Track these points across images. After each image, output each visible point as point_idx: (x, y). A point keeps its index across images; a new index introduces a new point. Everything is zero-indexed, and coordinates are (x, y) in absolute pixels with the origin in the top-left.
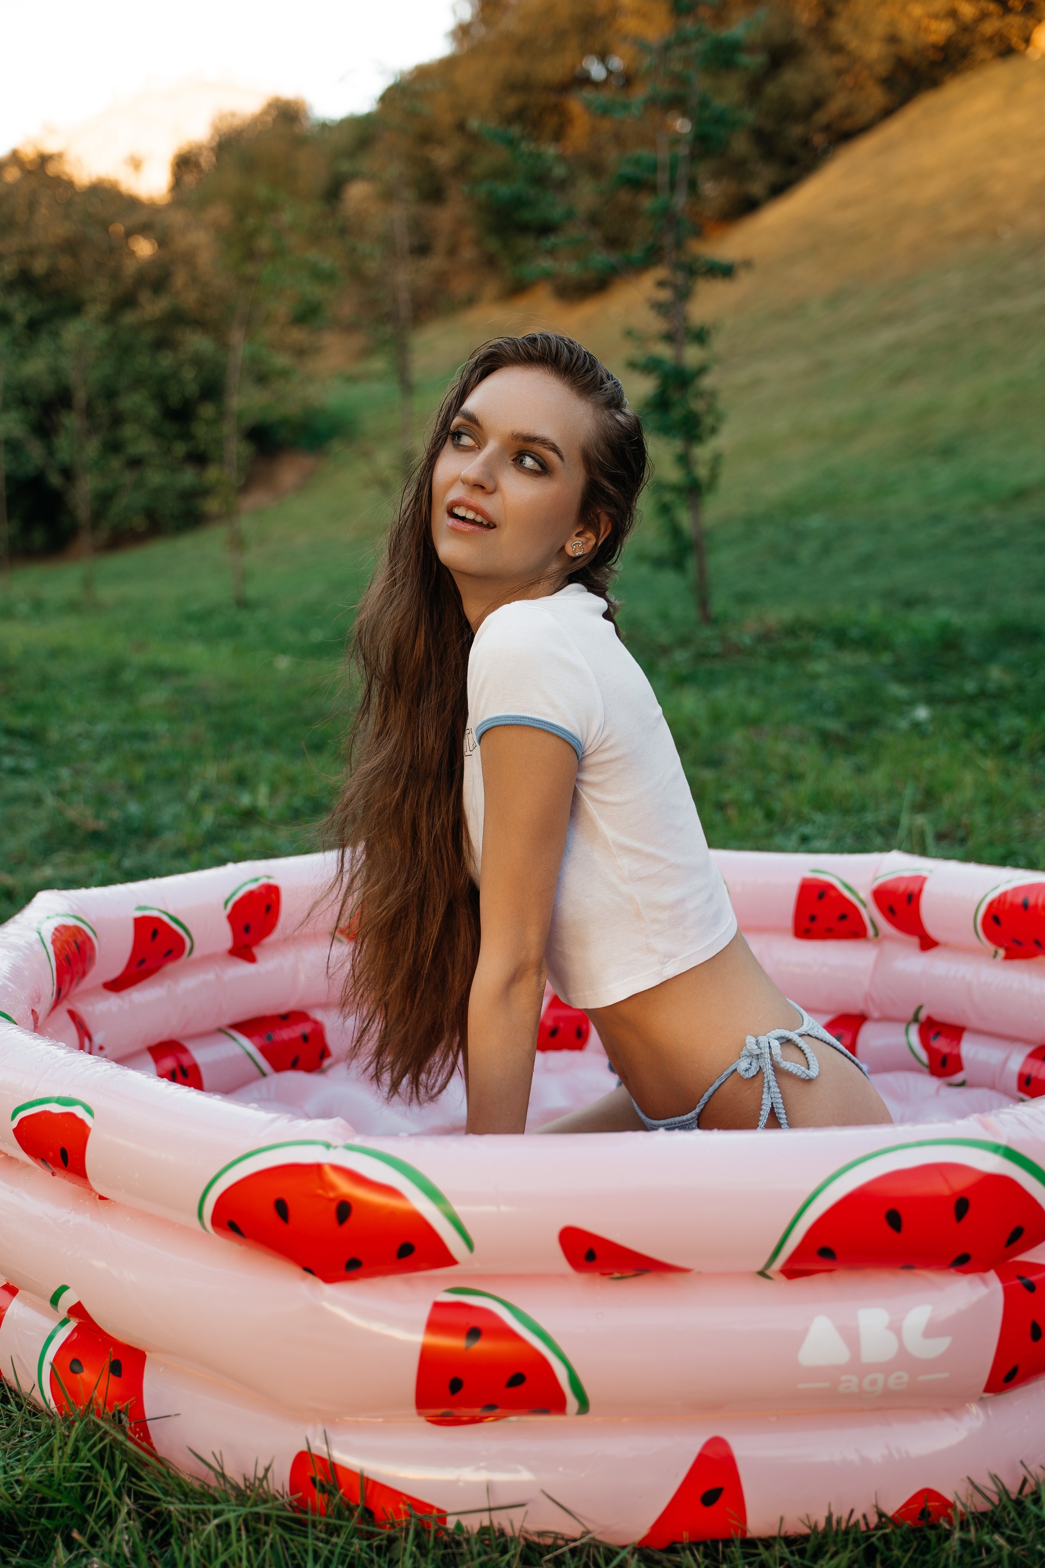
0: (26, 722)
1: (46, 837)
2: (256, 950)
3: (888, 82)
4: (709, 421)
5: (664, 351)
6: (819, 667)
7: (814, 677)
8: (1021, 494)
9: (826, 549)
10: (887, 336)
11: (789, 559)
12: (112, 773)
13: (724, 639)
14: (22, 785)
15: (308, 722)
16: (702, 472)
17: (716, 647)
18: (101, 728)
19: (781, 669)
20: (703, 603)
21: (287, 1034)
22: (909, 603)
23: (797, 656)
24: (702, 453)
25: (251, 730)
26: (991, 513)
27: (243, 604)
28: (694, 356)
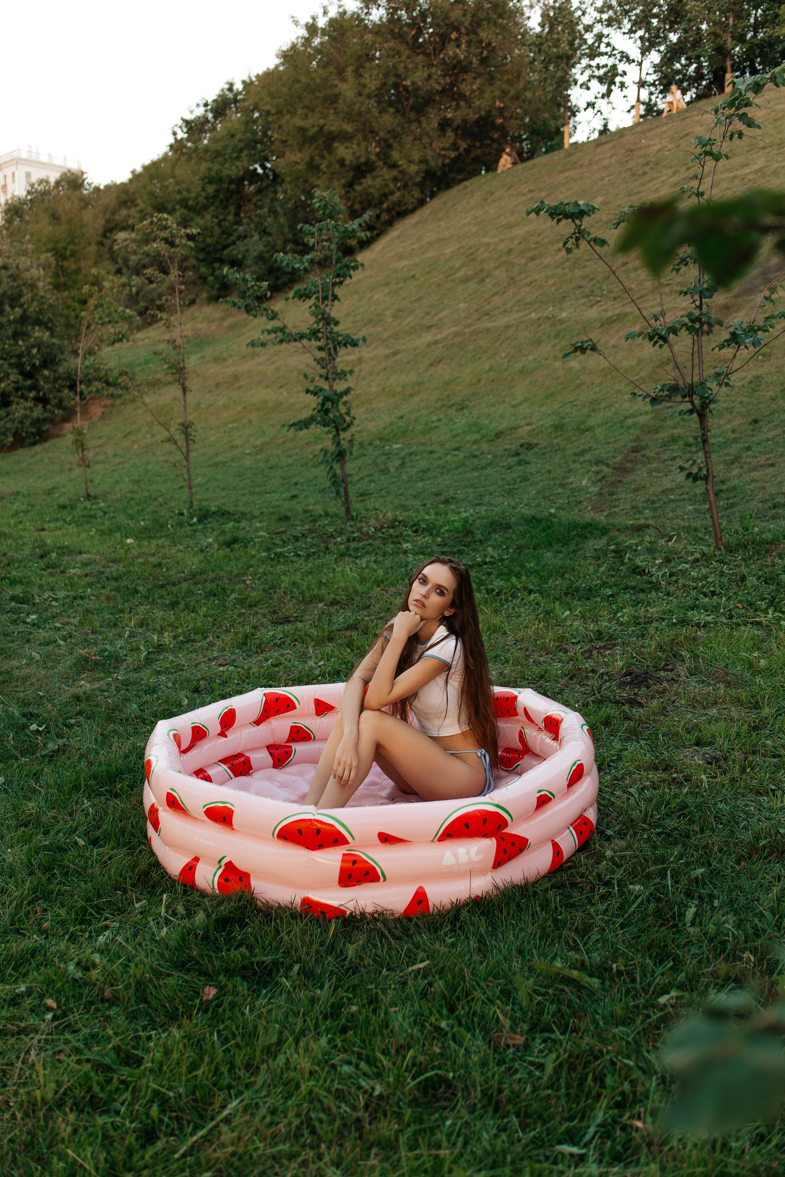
0: (18, 590)
1: (75, 665)
2: (227, 733)
3: (421, 185)
4: (348, 419)
5: (323, 384)
6: (406, 546)
7: (405, 552)
8: (499, 435)
9: (403, 464)
10: (428, 337)
11: (385, 471)
12: (81, 622)
13: (360, 530)
14: (43, 634)
15: (162, 586)
16: (345, 444)
18: (61, 594)
19: (389, 548)
20: (348, 510)
21: (237, 762)
22: (447, 502)
23: (397, 540)
24: (345, 435)
25: (137, 592)
26: (485, 446)
27: (88, 496)
28: (340, 386)
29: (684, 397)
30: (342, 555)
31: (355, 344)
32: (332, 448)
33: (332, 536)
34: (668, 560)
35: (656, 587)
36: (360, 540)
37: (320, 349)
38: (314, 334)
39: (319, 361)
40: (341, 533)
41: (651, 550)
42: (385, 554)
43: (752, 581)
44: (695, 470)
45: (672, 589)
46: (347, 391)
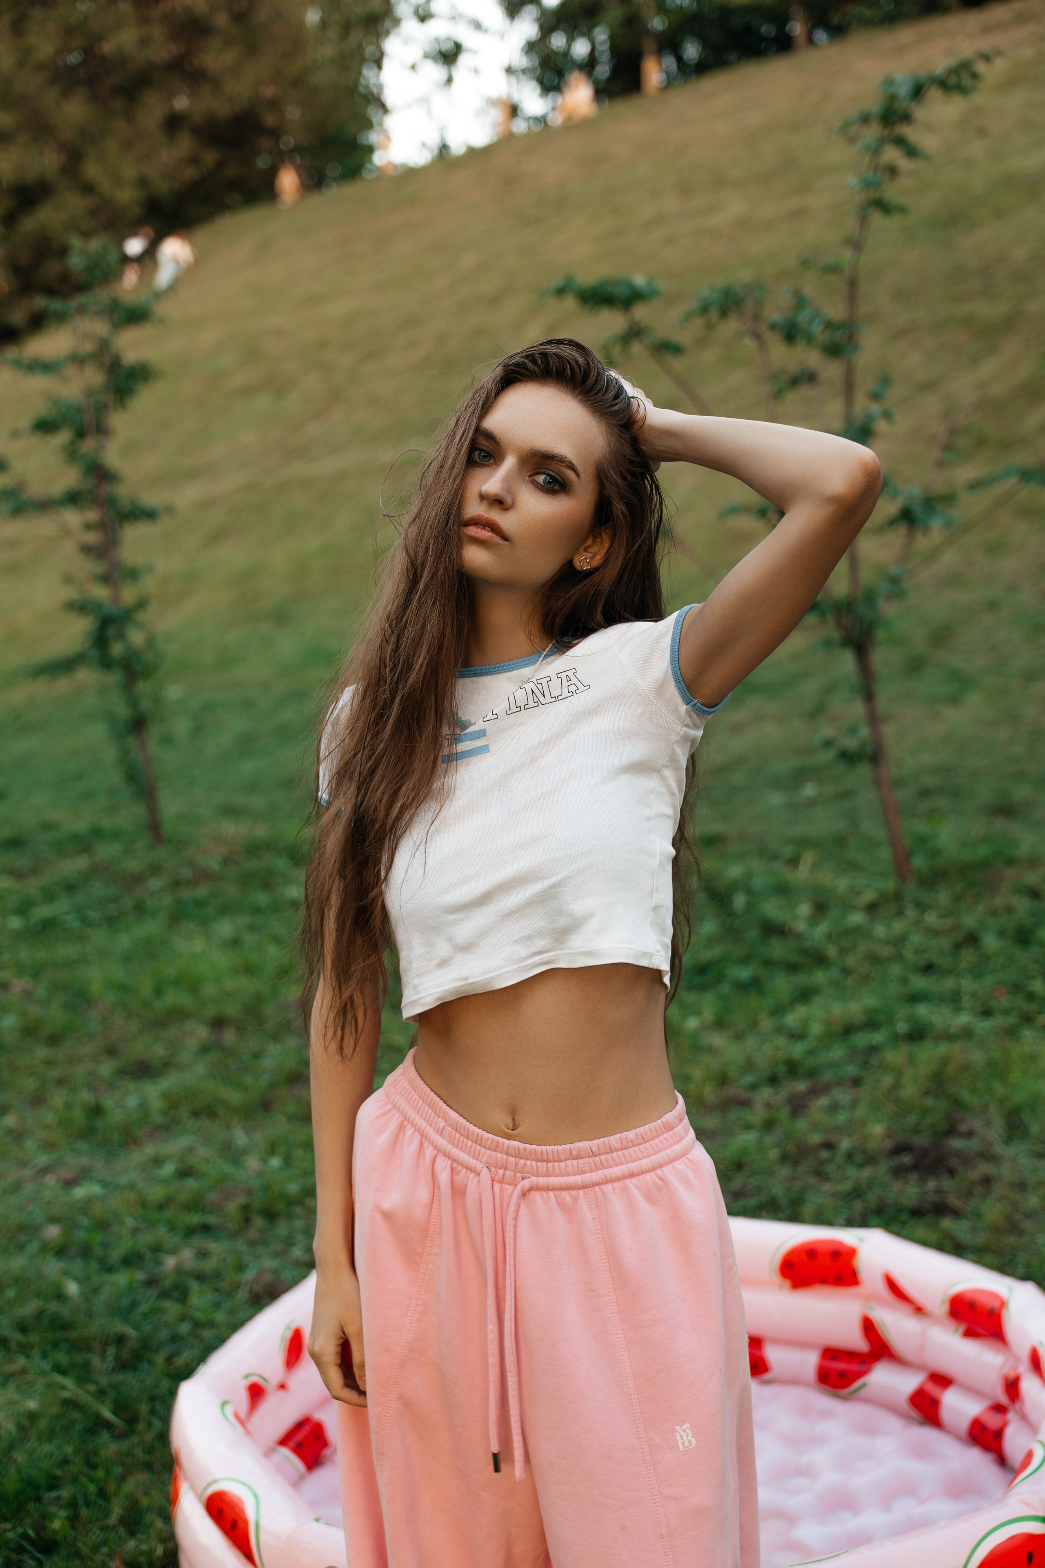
5: (100, 593)
13: (191, 863)
16: (146, 705)
17: (186, 873)
20: (156, 826)
23: (267, 881)
24: (143, 687)
28: (128, 595)
29: (823, 614)
30: (177, 917)
31: (149, 515)
32: (123, 711)
33: (138, 879)
34: (820, 908)
35: (820, 960)
36: (193, 883)
37: (88, 527)
38: (73, 499)
39: (87, 549)
40: (155, 870)
41: (782, 890)
42: (257, 910)
43: (991, 942)
44: (851, 743)
45: (851, 961)
46: (141, 604)
